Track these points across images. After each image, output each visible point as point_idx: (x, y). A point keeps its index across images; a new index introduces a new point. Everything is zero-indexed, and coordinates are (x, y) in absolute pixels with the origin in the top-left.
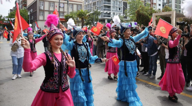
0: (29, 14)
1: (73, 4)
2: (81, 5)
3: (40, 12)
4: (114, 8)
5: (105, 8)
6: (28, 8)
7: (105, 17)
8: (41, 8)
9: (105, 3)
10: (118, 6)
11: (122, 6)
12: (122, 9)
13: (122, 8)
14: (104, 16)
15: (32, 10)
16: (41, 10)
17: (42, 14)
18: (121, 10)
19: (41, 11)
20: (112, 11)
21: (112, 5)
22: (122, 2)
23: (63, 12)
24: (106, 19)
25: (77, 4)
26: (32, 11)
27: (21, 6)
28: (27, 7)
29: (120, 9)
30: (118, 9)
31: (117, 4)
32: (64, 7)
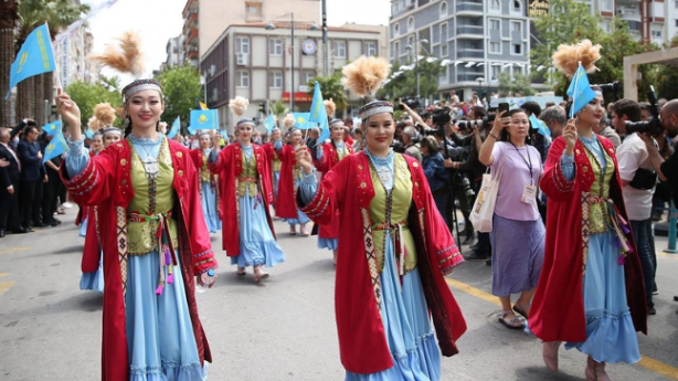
0: (203, 81)
1: (347, 41)
2: (376, 41)
3: (237, 74)
4: (496, 45)
5: (462, 50)
6: (203, 63)
7: (464, 80)
8: (241, 61)
9: (464, 31)
10: (510, 39)
11: (525, 37)
12: (525, 48)
13: (525, 43)
14: (460, 78)
15: (213, 69)
16: (243, 67)
17: (245, 80)
18: (522, 54)
19: (242, 71)
20: (490, 56)
21: (489, 37)
22: (525, 21)
23: (314, 72)
24: (467, 87)
25: (361, 40)
26: (215, 73)
27: (182, 57)
28: (201, 60)
29: (518, 49)
30: (512, 49)
31: (506, 33)
32: (315, 54)
